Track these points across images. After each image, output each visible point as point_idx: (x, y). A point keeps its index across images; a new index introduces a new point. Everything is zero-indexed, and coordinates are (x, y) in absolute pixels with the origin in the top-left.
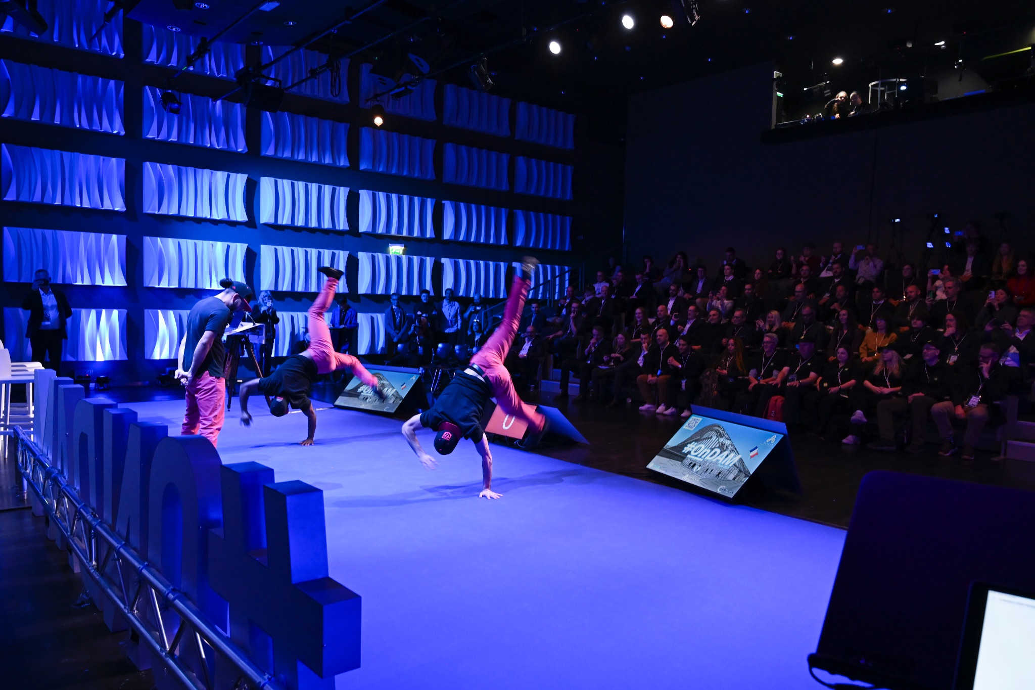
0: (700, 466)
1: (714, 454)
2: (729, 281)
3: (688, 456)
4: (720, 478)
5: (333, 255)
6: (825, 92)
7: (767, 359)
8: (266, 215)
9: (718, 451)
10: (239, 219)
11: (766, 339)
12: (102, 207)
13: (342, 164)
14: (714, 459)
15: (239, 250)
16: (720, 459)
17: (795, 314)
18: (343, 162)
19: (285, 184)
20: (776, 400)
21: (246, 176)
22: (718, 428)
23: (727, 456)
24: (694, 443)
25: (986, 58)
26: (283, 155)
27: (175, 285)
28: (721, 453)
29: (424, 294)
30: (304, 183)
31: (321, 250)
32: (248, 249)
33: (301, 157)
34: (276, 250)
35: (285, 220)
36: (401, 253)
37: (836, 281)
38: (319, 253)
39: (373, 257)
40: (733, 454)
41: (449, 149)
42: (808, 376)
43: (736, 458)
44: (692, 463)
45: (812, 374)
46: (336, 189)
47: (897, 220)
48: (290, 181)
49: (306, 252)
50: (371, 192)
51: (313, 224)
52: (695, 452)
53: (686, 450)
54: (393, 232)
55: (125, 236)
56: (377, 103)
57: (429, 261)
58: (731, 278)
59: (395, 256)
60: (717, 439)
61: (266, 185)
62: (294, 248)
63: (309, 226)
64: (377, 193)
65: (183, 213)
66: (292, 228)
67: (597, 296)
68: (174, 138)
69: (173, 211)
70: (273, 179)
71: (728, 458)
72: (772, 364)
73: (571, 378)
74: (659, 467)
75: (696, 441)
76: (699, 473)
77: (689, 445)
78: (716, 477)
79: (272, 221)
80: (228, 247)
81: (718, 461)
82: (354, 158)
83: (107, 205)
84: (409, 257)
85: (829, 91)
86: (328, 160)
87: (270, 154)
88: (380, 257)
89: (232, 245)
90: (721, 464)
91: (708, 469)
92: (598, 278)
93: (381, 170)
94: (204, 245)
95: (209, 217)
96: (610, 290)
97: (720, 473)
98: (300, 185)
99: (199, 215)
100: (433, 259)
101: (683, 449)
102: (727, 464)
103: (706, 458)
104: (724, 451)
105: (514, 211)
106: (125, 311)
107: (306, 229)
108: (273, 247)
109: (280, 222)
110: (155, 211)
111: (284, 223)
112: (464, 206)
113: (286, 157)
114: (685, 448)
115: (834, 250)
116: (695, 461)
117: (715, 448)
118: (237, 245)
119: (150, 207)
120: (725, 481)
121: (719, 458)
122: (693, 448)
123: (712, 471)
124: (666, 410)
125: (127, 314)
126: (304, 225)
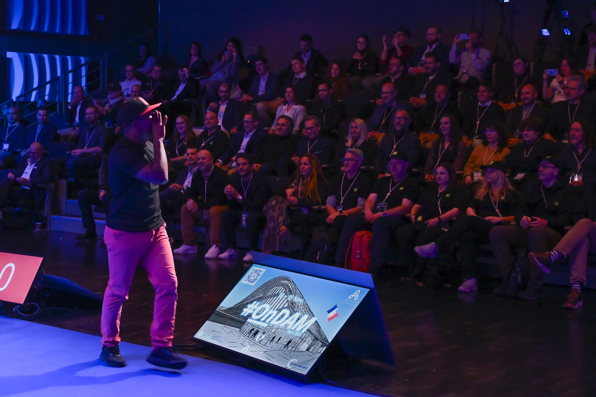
0: (264, 333)
1: (282, 316)
3: (249, 320)
4: (290, 348)
9: (287, 312)
14: (282, 323)
16: (290, 322)
23: (299, 319)
24: (255, 302)
28: (291, 315)
40: (306, 316)
43: (310, 321)
44: (253, 329)
52: (258, 314)
53: (246, 312)
60: (286, 296)
71: (299, 321)
74: (211, 336)
75: (259, 300)
76: (263, 343)
77: (249, 306)
78: (285, 347)
81: (287, 325)
90: (291, 330)
91: (274, 337)
97: (290, 342)
101: (242, 312)
102: (298, 329)
103: (272, 323)
104: (295, 312)
116: (258, 327)
117: (283, 308)
120: (296, 351)
121: (288, 322)
122: (254, 310)
123: (279, 339)
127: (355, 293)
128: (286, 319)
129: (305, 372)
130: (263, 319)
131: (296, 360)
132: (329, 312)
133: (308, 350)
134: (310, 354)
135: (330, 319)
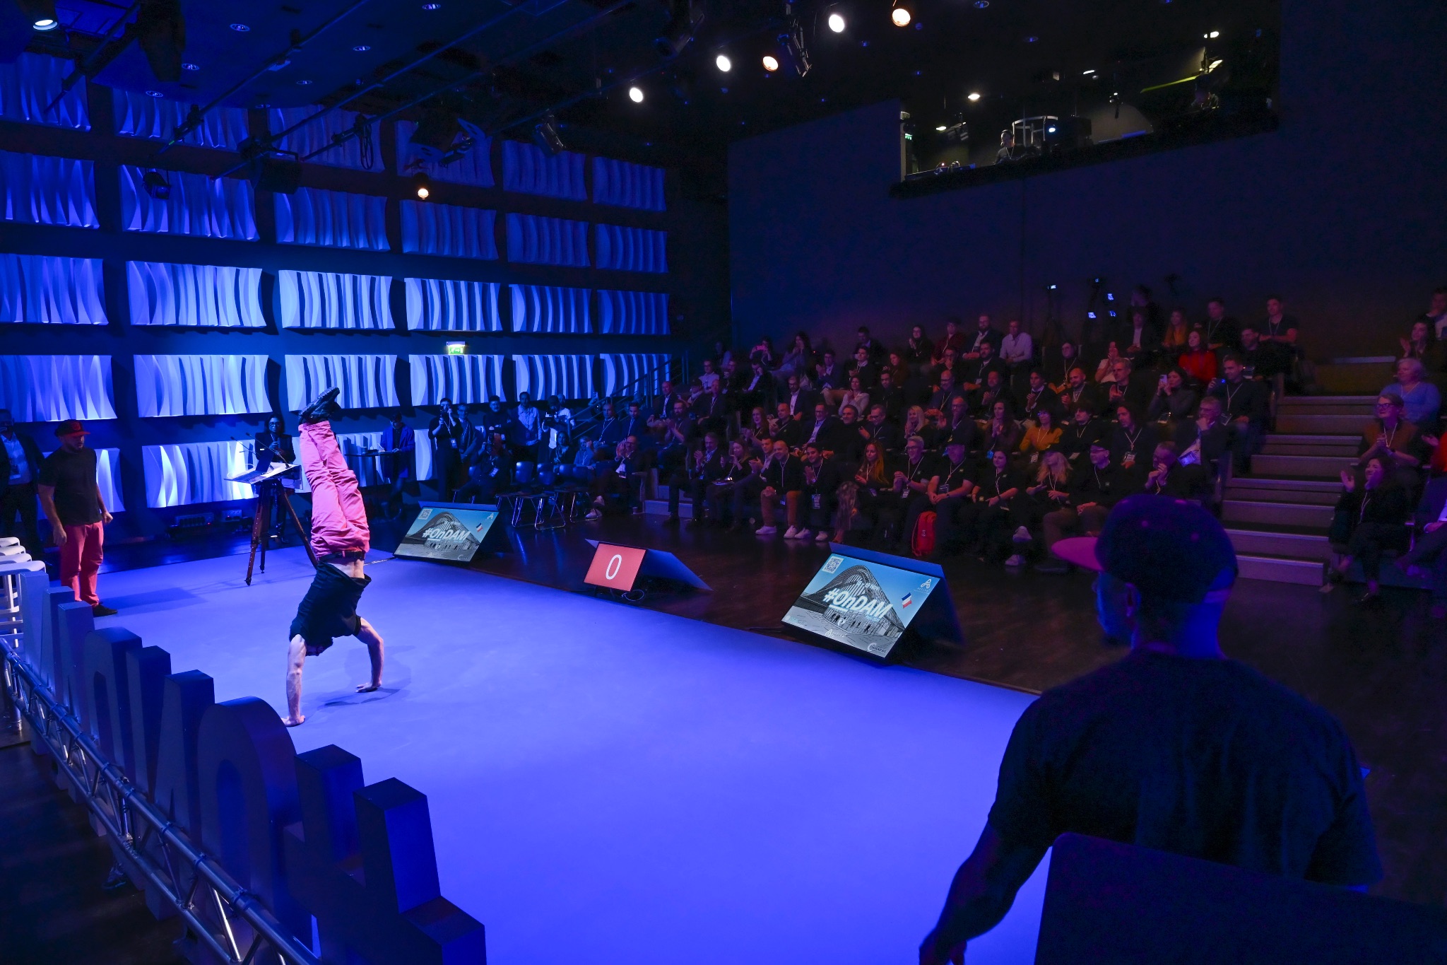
1: (861, 602)
2: (862, 368)
3: (831, 606)
4: (869, 633)
5: (378, 360)
6: (962, 135)
7: (913, 467)
8: (289, 318)
9: (865, 599)
10: (255, 325)
11: (911, 444)
12: (77, 321)
13: (381, 247)
14: (861, 609)
15: (258, 363)
16: (868, 608)
17: (942, 406)
18: (382, 245)
19: (311, 278)
20: (927, 517)
21: (260, 271)
22: (863, 571)
23: (876, 605)
25: (1144, 90)
26: (305, 241)
27: (178, 413)
28: (869, 602)
29: (493, 402)
30: (334, 274)
31: (361, 356)
32: (270, 362)
33: (328, 242)
34: (305, 360)
35: (314, 321)
36: (462, 352)
37: (985, 363)
38: (360, 360)
39: (428, 360)
40: (882, 603)
41: (513, 221)
42: (960, 484)
43: (886, 608)
45: (966, 483)
46: (375, 278)
47: (1053, 287)
48: (317, 273)
49: (343, 360)
50: (419, 280)
51: (350, 323)
52: (838, 600)
53: (827, 598)
54: (451, 327)
55: (110, 357)
56: (420, 171)
57: (497, 360)
58: (864, 364)
59: (455, 356)
61: (287, 279)
62: (328, 356)
63: (345, 327)
64: (427, 280)
65: (183, 322)
66: (323, 331)
67: (707, 391)
68: (164, 229)
69: (170, 320)
70: (295, 273)
71: (877, 608)
72: (919, 473)
73: (681, 497)
75: (839, 587)
77: (830, 592)
79: (298, 324)
80: (244, 360)
81: (865, 611)
82: (396, 240)
83: (84, 319)
84: (472, 357)
85: (966, 133)
86: (362, 244)
87: (289, 241)
88: (437, 360)
89: (249, 358)
90: (869, 615)
92: (706, 368)
93: (430, 251)
94: (212, 360)
95: (216, 325)
96: (722, 381)
97: (869, 627)
98: (330, 278)
99: (204, 323)
100: (502, 357)
101: (824, 598)
102: (876, 615)
103: (851, 608)
104: (872, 599)
105: (598, 291)
106: (117, 450)
107: (341, 331)
108: (301, 357)
109: (307, 325)
110: (147, 322)
111: (313, 325)
112: (536, 288)
113: (309, 244)
114: (826, 596)
115: (980, 325)
116: (839, 612)
117: (861, 595)
118: (254, 357)
119: (139, 316)
120: (875, 636)
122: (835, 596)
124: (797, 533)
125: (121, 454)
126: (338, 326)
127: (927, 582)
128: (865, 605)
129: (884, 655)
130: (843, 605)
131: (875, 644)
132: (904, 599)
133: (886, 634)
134: (888, 638)
135: (904, 606)
